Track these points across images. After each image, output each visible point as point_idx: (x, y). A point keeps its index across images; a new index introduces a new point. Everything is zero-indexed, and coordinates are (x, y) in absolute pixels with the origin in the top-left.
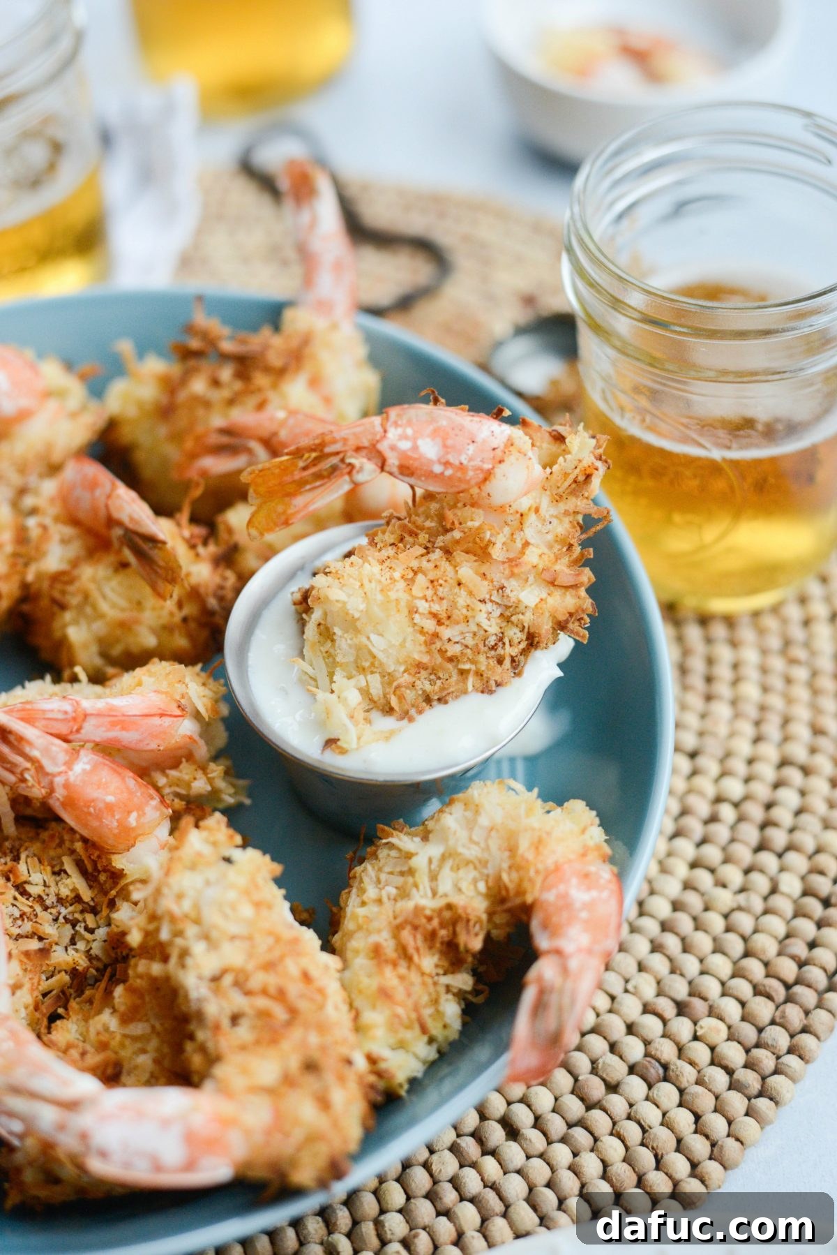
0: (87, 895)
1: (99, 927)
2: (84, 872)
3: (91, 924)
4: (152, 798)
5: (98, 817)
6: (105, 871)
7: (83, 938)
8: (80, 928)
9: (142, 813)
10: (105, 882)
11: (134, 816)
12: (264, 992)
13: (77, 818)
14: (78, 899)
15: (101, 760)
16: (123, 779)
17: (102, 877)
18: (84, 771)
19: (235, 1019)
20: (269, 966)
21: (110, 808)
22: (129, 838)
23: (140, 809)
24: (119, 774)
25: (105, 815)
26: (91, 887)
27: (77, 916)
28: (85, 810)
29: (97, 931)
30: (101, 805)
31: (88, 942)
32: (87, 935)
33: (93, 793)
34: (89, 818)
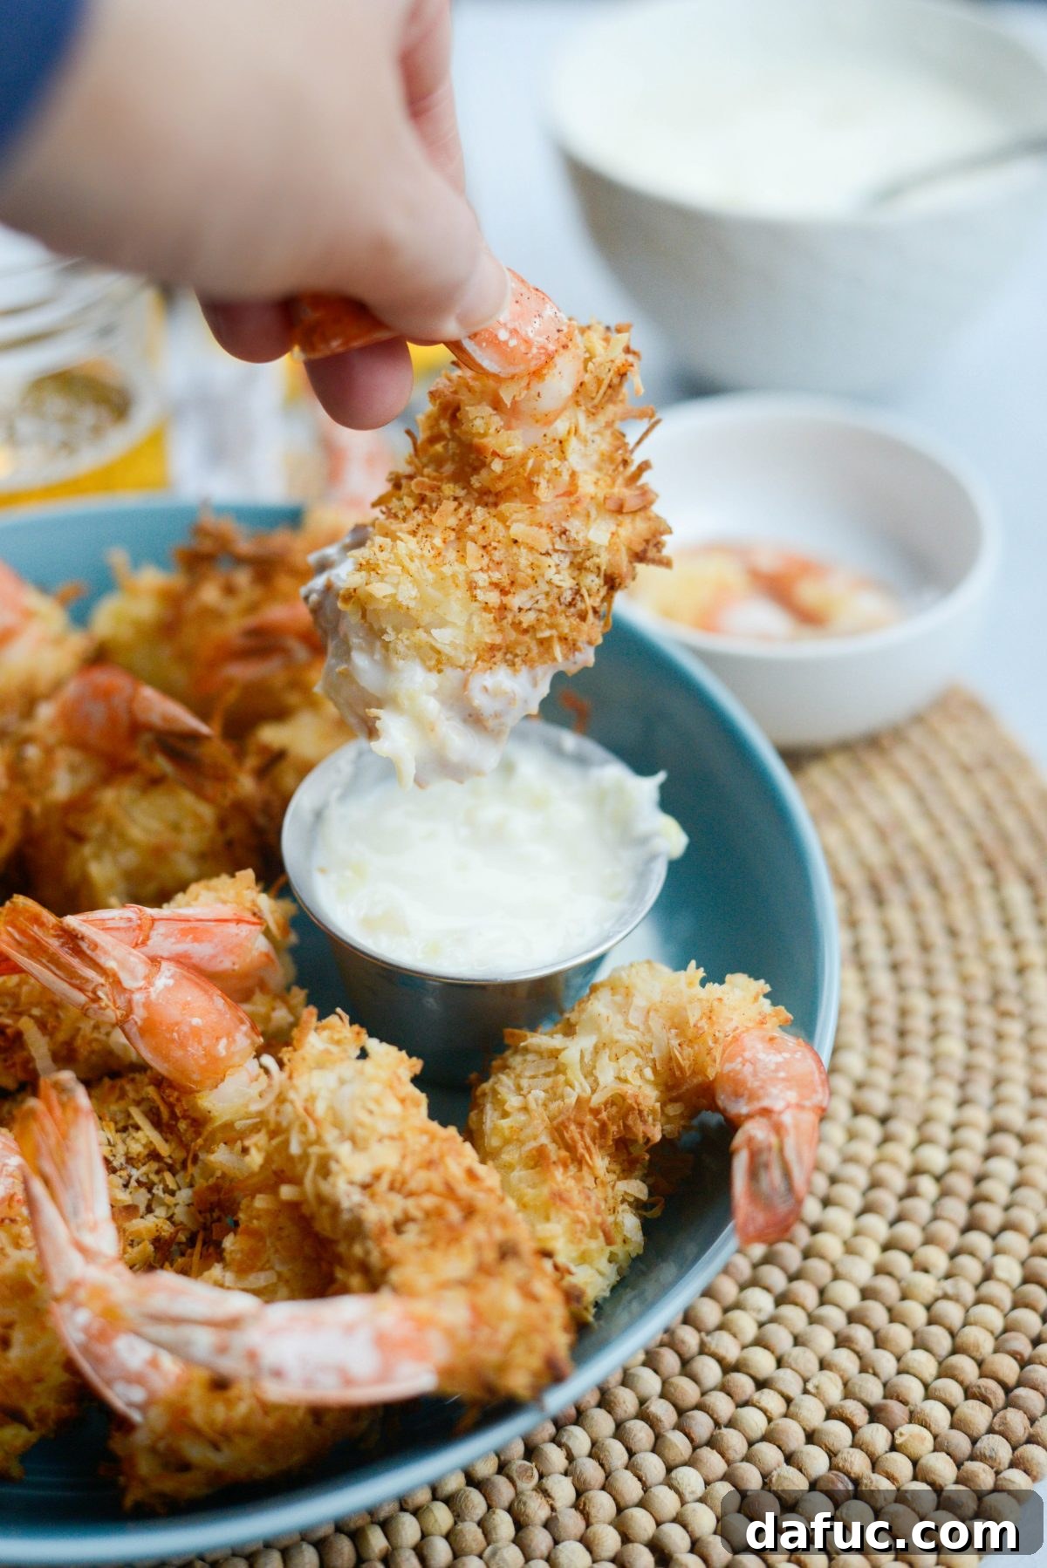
0: (164, 1149)
1: (180, 1189)
2: (157, 1124)
3: (172, 1186)
4: (242, 1022)
5: (182, 1046)
6: (185, 1117)
7: (162, 1204)
8: (158, 1191)
9: (232, 1041)
10: (186, 1130)
11: (223, 1043)
12: (429, 1190)
13: (156, 1050)
14: (154, 1155)
15: (185, 973)
16: (211, 997)
17: (182, 1125)
18: (167, 988)
19: (398, 1227)
20: (430, 1164)
21: (196, 1033)
22: (216, 1072)
23: (229, 1035)
24: (206, 992)
25: (191, 1042)
26: (166, 1140)
27: (154, 1178)
28: (168, 1036)
29: (178, 1193)
30: (186, 1029)
31: (169, 1207)
32: (168, 1198)
33: (173, 1013)
34: (172, 1046)
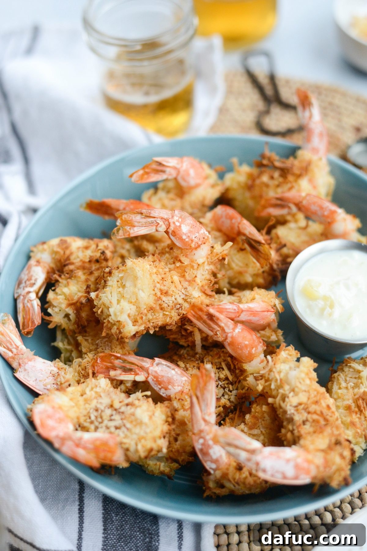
0: (230, 378)
1: (233, 390)
2: (229, 369)
3: (231, 389)
4: (261, 343)
5: (241, 349)
6: (238, 369)
7: (227, 394)
8: (227, 390)
9: (257, 349)
10: (238, 373)
11: (254, 349)
12: (315, 413)
13: (233, 350)
14: (227, 379)
15: (245, 328)
16: (252, 335)
17: (237, 371)
18: (239, 332)
19: (304, 423)
20: (316, 402)
21: (246, 346)
22: (250, 358)
23: (256, 347)
24: (251, 334)
25: (244, 349)
26: (231, 375)
27: (226, 386)
28: (237, 346)
29: (233, 392)
30: (243, 345)
31: (229, 395)
32: (229, 393)
33: (240, 340)
34: (238, 350)
